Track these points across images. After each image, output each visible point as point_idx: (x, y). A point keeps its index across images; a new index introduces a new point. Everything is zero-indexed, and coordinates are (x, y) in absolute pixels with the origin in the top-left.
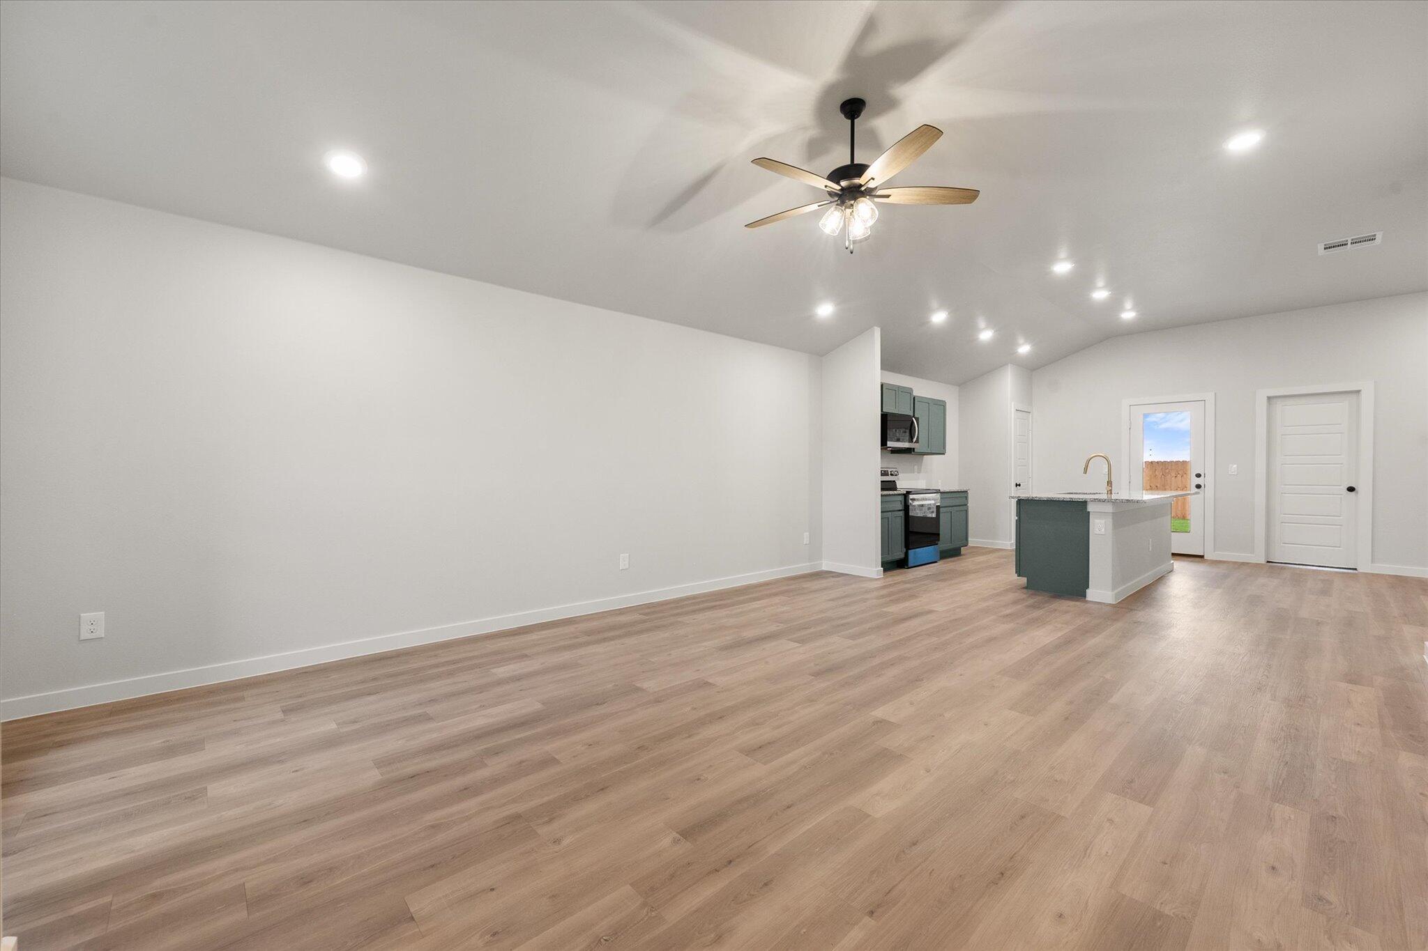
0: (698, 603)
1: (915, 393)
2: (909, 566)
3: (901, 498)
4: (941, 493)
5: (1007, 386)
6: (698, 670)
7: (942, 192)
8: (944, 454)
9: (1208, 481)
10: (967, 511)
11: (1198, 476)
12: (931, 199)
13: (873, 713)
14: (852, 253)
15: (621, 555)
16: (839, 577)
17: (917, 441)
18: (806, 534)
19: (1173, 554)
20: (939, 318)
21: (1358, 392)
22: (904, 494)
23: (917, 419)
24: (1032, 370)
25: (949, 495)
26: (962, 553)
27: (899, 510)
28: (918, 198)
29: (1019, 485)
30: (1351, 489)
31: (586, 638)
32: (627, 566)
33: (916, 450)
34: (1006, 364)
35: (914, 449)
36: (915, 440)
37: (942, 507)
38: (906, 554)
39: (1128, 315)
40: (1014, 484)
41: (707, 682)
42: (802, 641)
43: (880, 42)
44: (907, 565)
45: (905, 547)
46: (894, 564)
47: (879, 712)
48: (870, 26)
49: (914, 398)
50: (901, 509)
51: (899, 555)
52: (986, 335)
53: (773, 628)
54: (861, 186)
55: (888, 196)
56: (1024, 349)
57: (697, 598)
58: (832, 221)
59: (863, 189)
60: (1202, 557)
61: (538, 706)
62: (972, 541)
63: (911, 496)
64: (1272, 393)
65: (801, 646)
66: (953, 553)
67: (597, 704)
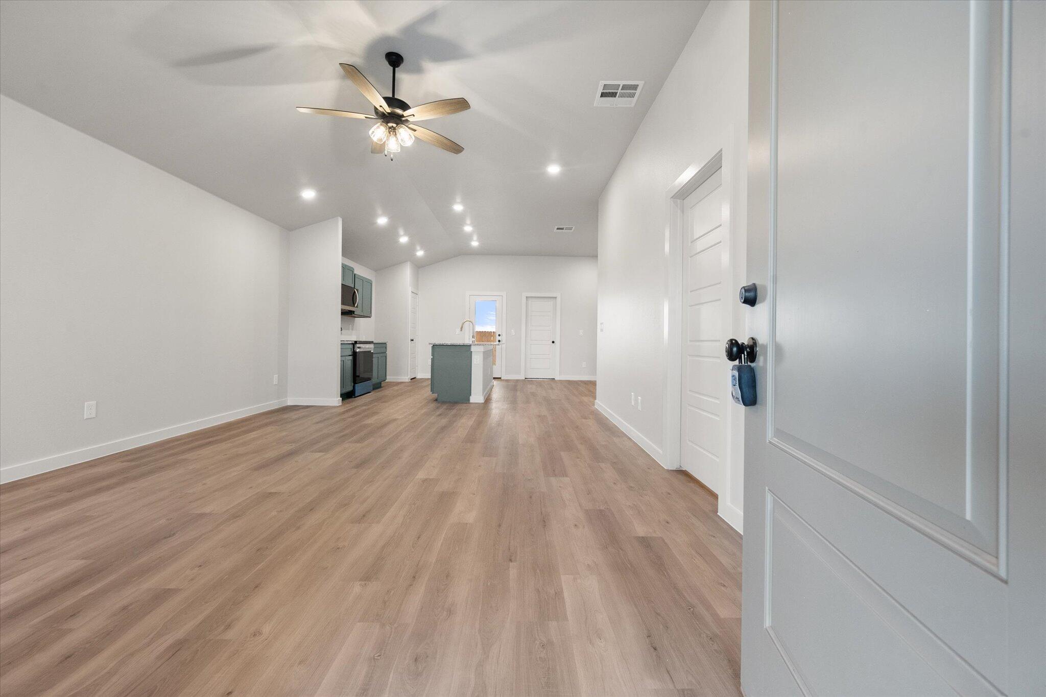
0: (185, 443)
1: (355, 272)
2: (356, 395)
3: (351, 346)
4: (374, 344)
5: (406, 274)
6: (251, 487)
7: (445, 141)
8: (370, 317)
9: (503, 338)
10: (386, 357)
11: (499, 335)
12: (437, 143)
13: (417, 477)
14: (392, 160)
15: (86, 403)
16: (308, 408)
17: (357, 307)
18: (276, 376)
19: (494, 378)
20: (382, 221)
21: (556, 298)
22: (352, 344)
23: (357, 290)
24: (420, 267)
25: (380, 346)
26: (382, 386)
27: (350, 355)
28: (431, 139)
29: (413, 340)
30: (553, 342)
31: (65, 496)
32: (93, 415)
33: (355, 313)
34: (406, 261)
35: (354, 311)
36: (356, 305)
37: (375, 354)
38: (354, 387)
39: (475, 244)
40: (410, 340)
41: (270, 493)
42: (325, 450)
43: (436, 30)
44: (355, 395)
45: (353, 382)
46: (347, 396)
47: (421, 475)
48: (431, 17)
49: (355, 275)
50: (351, 354)
51: (350, 388)
52: (404, 240)
53: (287, 448)
54: (403, 116)
55: (415, 131)
56: (420, 253)
57: (180, 440)
58: (378, 132)
59: (403, 119)
60: (500, 378)
61: (80, 563)
62: (390, 378)
63: (358, 345)
64: (529, 294)
65: (325, 455)
66: (378, 386)
67: (165, 538)
